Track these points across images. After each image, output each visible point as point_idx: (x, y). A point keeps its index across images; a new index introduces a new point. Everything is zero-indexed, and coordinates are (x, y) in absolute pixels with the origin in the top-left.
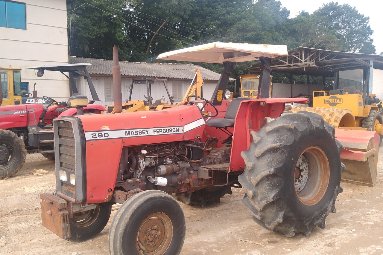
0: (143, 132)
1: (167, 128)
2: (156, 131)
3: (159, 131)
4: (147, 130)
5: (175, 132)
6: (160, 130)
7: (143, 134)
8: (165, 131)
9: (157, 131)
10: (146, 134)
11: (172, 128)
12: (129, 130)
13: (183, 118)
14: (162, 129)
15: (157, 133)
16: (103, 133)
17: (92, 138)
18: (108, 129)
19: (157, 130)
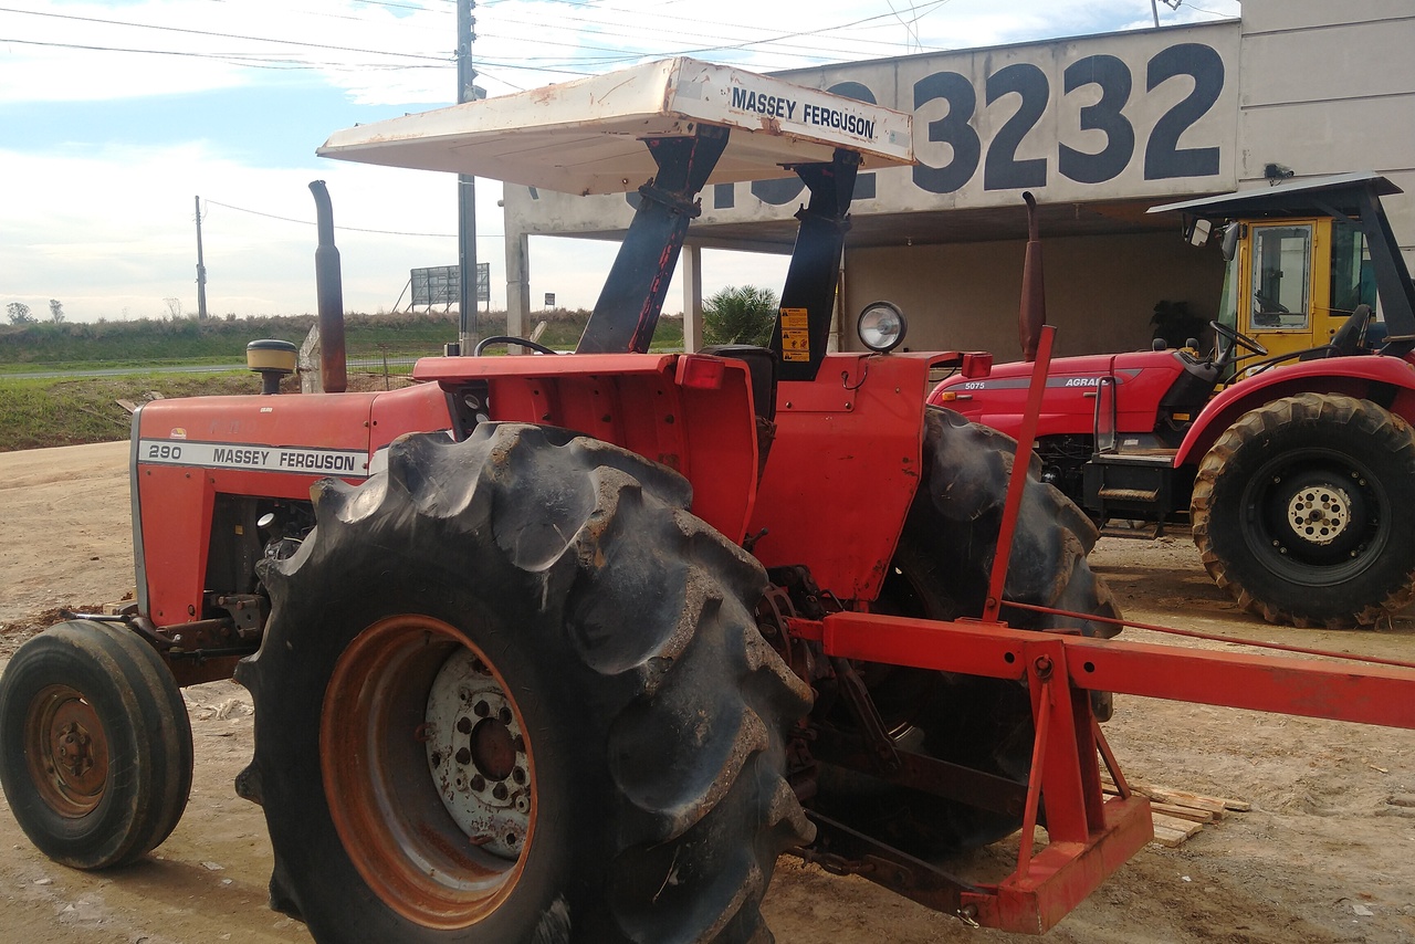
0: (254, 458)
1: (320, 453)
2: (287, 457)
3: (295, 458)
4: (265, 450)
5: (340, 468)
6: (299, 455)
7: (254, 463)
8: (312, 462)
9: (290, 460)
10: (260, 466)
11: (335, 454)
12: (223, 447)
13: (375, 423)
14: (306, 453)
15: (290, 465)
16: (172, 445)
17: (151, 456)
18: (183, 436)
19: (291, 455)
